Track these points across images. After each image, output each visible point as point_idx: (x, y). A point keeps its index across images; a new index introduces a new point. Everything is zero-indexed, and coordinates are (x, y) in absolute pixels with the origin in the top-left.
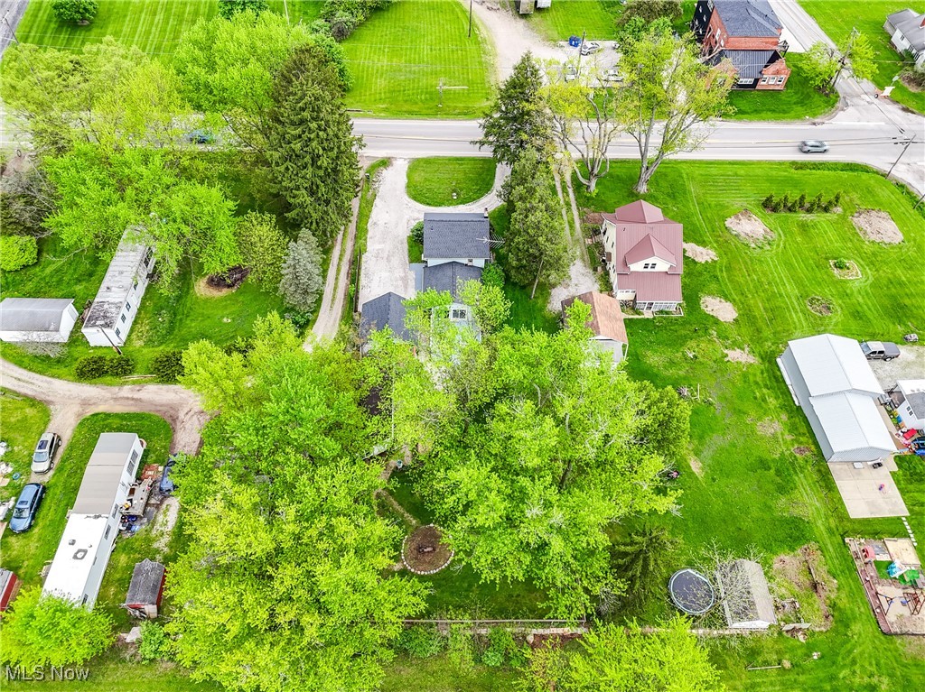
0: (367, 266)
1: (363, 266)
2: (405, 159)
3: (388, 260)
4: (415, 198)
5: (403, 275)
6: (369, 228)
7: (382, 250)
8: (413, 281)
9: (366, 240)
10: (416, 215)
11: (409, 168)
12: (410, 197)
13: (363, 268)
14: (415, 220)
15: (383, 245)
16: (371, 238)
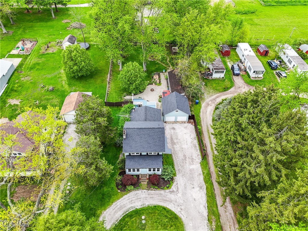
0: (197, 152)
3: (185, 157)
5: (175, 146)
6: (204, 184)
7: (190, 164)
8: (168, 142)
9: (203, 173)
10: (172, 197)
13: (199, 151)
14: (173, 191)
15: (191, 168)
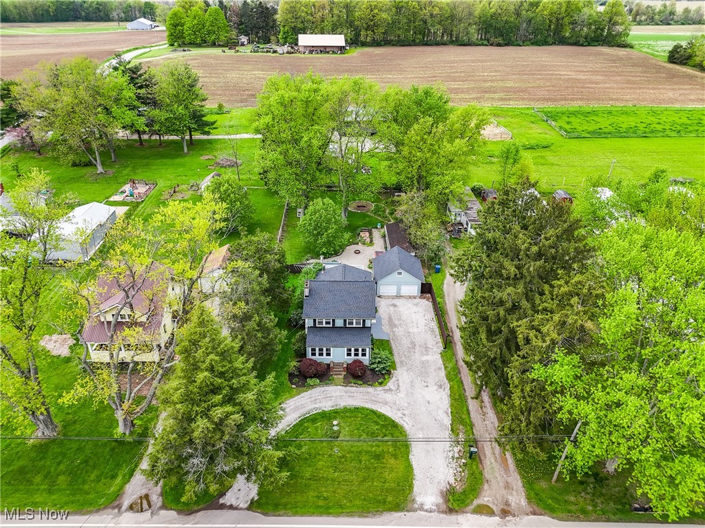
1: (439, 339)
2: (421, 508)
3: (413, 345)
4: (394, 425)
5: (395, 329)
6: (447, 381)
7: (422, 354)
9: (446, 367)
10: (389, 397)
11: (411, 486)
12: (402, 427)
14: (390, 390)
15: (423, 359)
16: (439, 369)
